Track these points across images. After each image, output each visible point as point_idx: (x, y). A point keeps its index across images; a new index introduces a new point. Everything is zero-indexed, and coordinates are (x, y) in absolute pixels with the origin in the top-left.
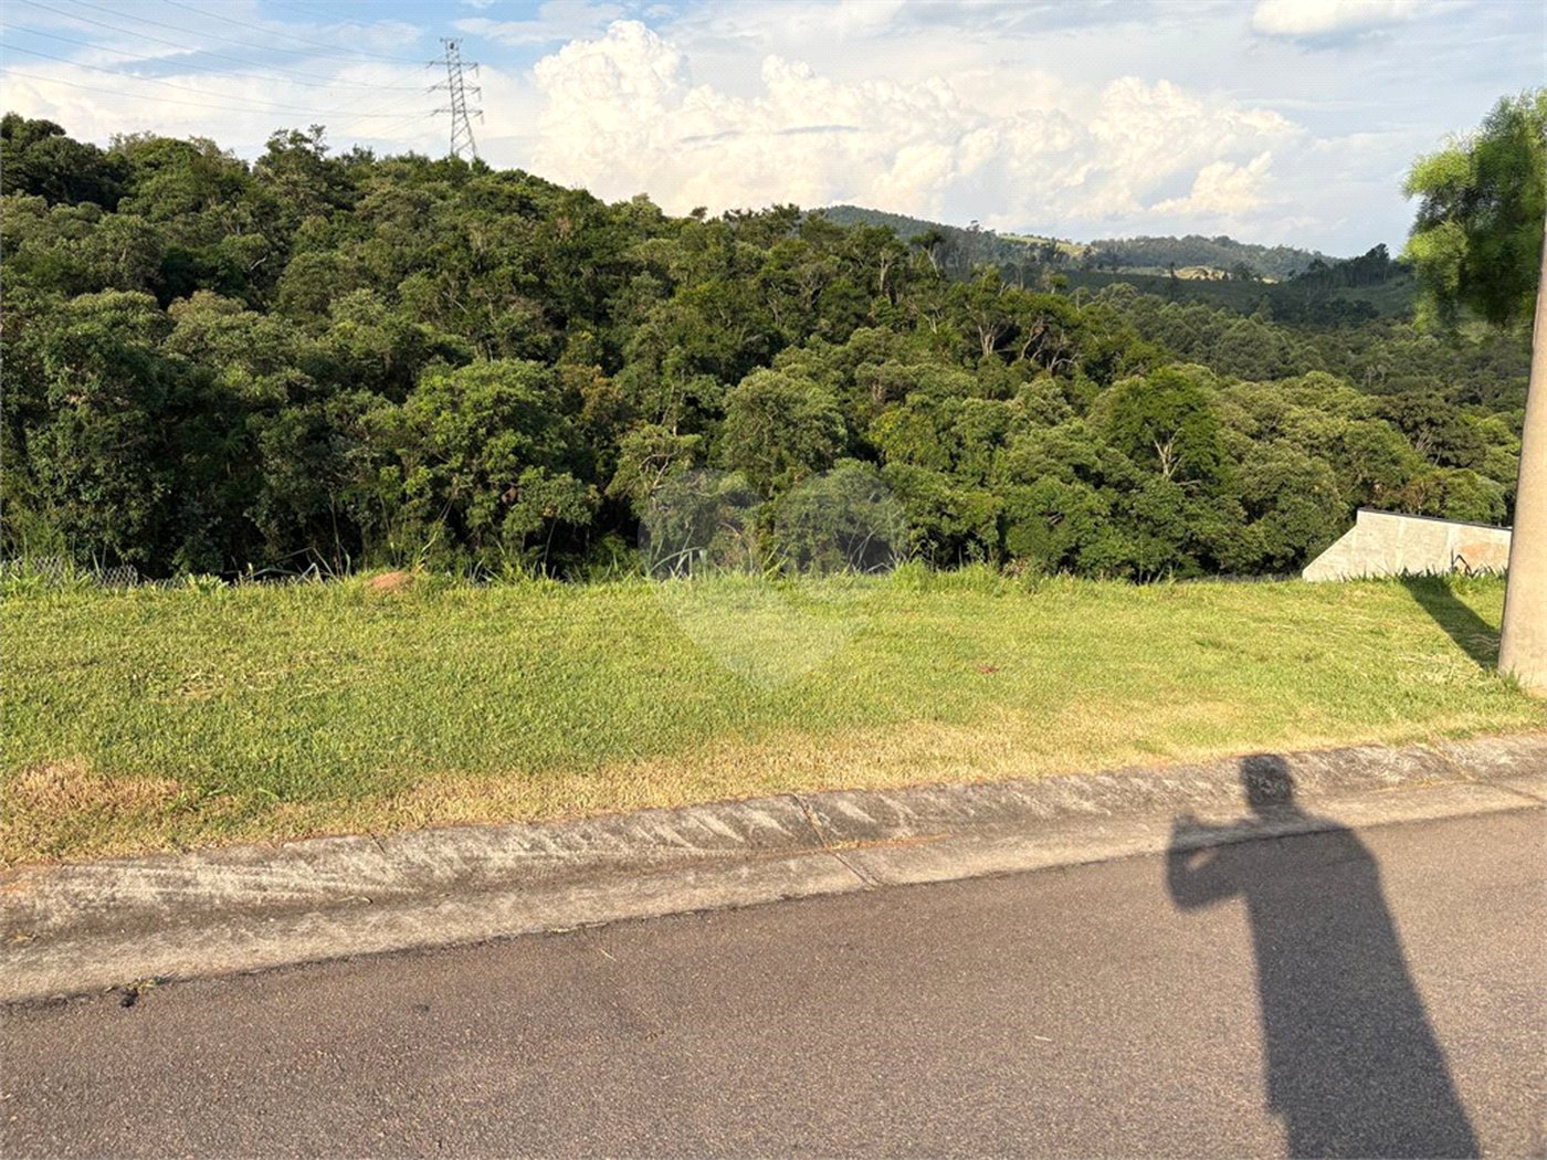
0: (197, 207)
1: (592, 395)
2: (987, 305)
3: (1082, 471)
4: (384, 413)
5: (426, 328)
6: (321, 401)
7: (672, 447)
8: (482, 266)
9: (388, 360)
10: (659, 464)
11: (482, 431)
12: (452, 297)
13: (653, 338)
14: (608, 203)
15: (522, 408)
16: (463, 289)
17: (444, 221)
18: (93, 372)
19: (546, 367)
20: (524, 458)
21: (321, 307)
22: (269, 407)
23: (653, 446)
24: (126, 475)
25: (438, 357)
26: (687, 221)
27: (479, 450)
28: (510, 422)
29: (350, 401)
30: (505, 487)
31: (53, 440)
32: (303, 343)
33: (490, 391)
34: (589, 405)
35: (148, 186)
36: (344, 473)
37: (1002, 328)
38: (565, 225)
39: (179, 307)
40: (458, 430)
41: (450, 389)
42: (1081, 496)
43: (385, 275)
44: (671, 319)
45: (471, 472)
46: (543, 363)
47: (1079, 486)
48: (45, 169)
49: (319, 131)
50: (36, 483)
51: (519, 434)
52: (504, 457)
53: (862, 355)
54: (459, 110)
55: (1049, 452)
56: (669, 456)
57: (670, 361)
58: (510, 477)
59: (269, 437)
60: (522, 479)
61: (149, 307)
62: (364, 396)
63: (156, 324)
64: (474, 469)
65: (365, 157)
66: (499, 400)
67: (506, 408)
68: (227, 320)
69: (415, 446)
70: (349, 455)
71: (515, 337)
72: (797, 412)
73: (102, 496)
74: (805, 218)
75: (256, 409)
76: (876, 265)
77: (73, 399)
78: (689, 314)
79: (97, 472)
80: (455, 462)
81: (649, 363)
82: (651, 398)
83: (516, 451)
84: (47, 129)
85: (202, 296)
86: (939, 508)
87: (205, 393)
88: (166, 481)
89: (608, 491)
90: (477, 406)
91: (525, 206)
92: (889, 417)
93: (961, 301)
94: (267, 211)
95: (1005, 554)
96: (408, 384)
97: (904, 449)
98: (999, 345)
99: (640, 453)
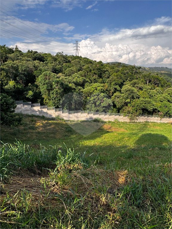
2: (148, 77)
4: (83, 90)
7: (120, 95)
8: (91, 71)
9: (82, 83)
10: (118, 98)
12: (86, 74)
13: (110, 80)
14: (104, 63)
17: (82, 64)
23: (118, 95)
26: (107, 65)
28: (102, 92)
31: (53, 93)
37: (150, 80)
38: (98, 65)
42: (169, 104)
44: (113, 78)
48: (36, 57)
49: (62, 52)
53: (135, 83)
54: (77, 50)
55: (164, 98)
56: (120, 97)
57: (112, 83)
62: (80, 87)
65: (67, 55)
67: (102, 90)
71: (95, 80)
72: (134, 91)
74: (122, 64)
76: (133, 71)
77: (56, 88)
78: (116, 77)
84: (36, 52)
85: (60, 74)
86: (153, 105)
90: (99, 90)
91: (91, 63)
92: (141, 92)
93: (145, 76)
94: (60, 63)
95: (159, 111)
96: (84, 86)
97: (143, 96)
98: (149, 82)
99: (116, 96)
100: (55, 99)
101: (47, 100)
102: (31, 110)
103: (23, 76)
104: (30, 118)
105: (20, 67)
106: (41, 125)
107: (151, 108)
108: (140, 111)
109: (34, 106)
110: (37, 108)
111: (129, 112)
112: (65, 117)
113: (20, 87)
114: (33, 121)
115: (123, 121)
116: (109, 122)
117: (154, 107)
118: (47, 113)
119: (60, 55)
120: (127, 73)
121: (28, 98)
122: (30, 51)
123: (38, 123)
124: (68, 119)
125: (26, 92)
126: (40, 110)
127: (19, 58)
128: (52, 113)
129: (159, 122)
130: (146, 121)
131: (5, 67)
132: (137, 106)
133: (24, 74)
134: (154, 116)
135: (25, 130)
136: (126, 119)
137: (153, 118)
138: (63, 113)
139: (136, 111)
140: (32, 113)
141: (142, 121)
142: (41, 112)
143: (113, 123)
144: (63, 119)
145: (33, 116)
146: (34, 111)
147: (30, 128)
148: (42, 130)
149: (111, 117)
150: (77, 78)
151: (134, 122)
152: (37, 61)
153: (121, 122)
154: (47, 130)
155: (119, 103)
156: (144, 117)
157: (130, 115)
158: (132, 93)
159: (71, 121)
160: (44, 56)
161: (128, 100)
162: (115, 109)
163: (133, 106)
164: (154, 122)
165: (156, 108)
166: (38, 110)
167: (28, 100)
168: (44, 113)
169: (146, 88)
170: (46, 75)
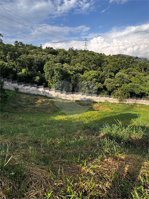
0: (64, 55)
1: (101, 74)
2: (144, 66)
4: (81, 76)
5: (85, 67)
7: (111, 81)
8: (90, 61)
9: (82, 70)
10: (109, 82)
11: (92, 78)
12: (87, 64)
13: (107, 68)
15: (96, 76)
16: (88, 63)
17: (86, 56)
18: (58, 71)
19: (97, 71)
20: (96, 81)
21: (74, 65)
22: (72, 75)
23: (109, 80)
25: (86, 70)
26: (108, 56)
27: (92, 80)
28: (95, 78)
31: (54, 78)
33: (93, 74)
35: (60, 53)
36: (78, 82)
37: (145, 68)
38: (98, 57)
39: (64, 65)
40: (90, 78)
41: (89, 74)
43: (80, 62)
44: (109, 66)
48: (52, 52)
50: (53, 81)
52: (94, 81)
53: (129, 71)
54: (86, 45)
57: (108, 71)
59: (72, 78)
60: (96, 84)
62: (79, 74)
63: (62, 66)
65: (77, 50)
66: (94, 75)
68: (68, 66)
69: (85, 79)
70: (79, 80)
71: (93, 68)
72: (124, 77)
74: (121, 55)
76: (130, 61)
78: (112, 66)
79: (58, 81)
80: (89, 81)
81: (106, 71)
82: (106, 75)
84: (52, 48)
85: (65, 64)
86: (141, 90)
87: (67, 74)
89: (103, 85)
90: (92, 76)
91: (93, 55)
92: (133, 78)
93: (140, 65)
94: (69, 55)
95: (148, 95)
96: (83, 73)
97: (135, 82)
98: (144, 70)
99: (107, 81)
100: (56, 82)
101: (50, 83)
102: (37, 91)
103: (36, 65)
104: (35, 97)
105: (35, 59)
106: (40, 102)
107: (139, 91)
108: (128, 94)
109: (39, 88)
110: (41, 89)
111: (118, 95)
112: (63, 97)
113: (30, 74)
114: (35, 99)
115: (112, 102)
116: (100, 102)
117: (142, 91)
118: (49, 93)
119: (71, 50)
120: (124, 62)
121: (36, 81)
122: (48, 47)
123: (39, 100)
124: (65, 99)
125: (34, 78)
126: (43, 90)
127: (37, 52)
128: (53, 93)
129: (147, 104)
130: (135, 103)
131: (21, 59)
132: (125, 90)
133: (37, 65)
134: (143, 99)
135: (25, 105)
136: (116, 101)
137: (142, 100)
138: (61, 93)
139: (125, 94)
140: (37, 93)
141: (130, 103)
142: (44, 92)
143: (104, 103)
144: (61, 98)
145: (38, 95)
146: (39, 91)
147: (30, 104)
148: (39, 106)
149: (101, 98)
150: (78, 67)
151: (123, 103)
152: (50, 54)
153: (111, 103)
154: (43, 106)
155: (110, 87)
156: (133, 99)
157: (119, 97)
158: (123, 79)
159: (67, 100)
160: (58, 51)
161: (118, 85)
162: (105, 92)
163: (122, 90)
164: (143, 105)
165: (144, 92)
166: (42, 91)
167: (36, 83)
168: (47, 93)
169: (139, 75)
170: (49, 64)
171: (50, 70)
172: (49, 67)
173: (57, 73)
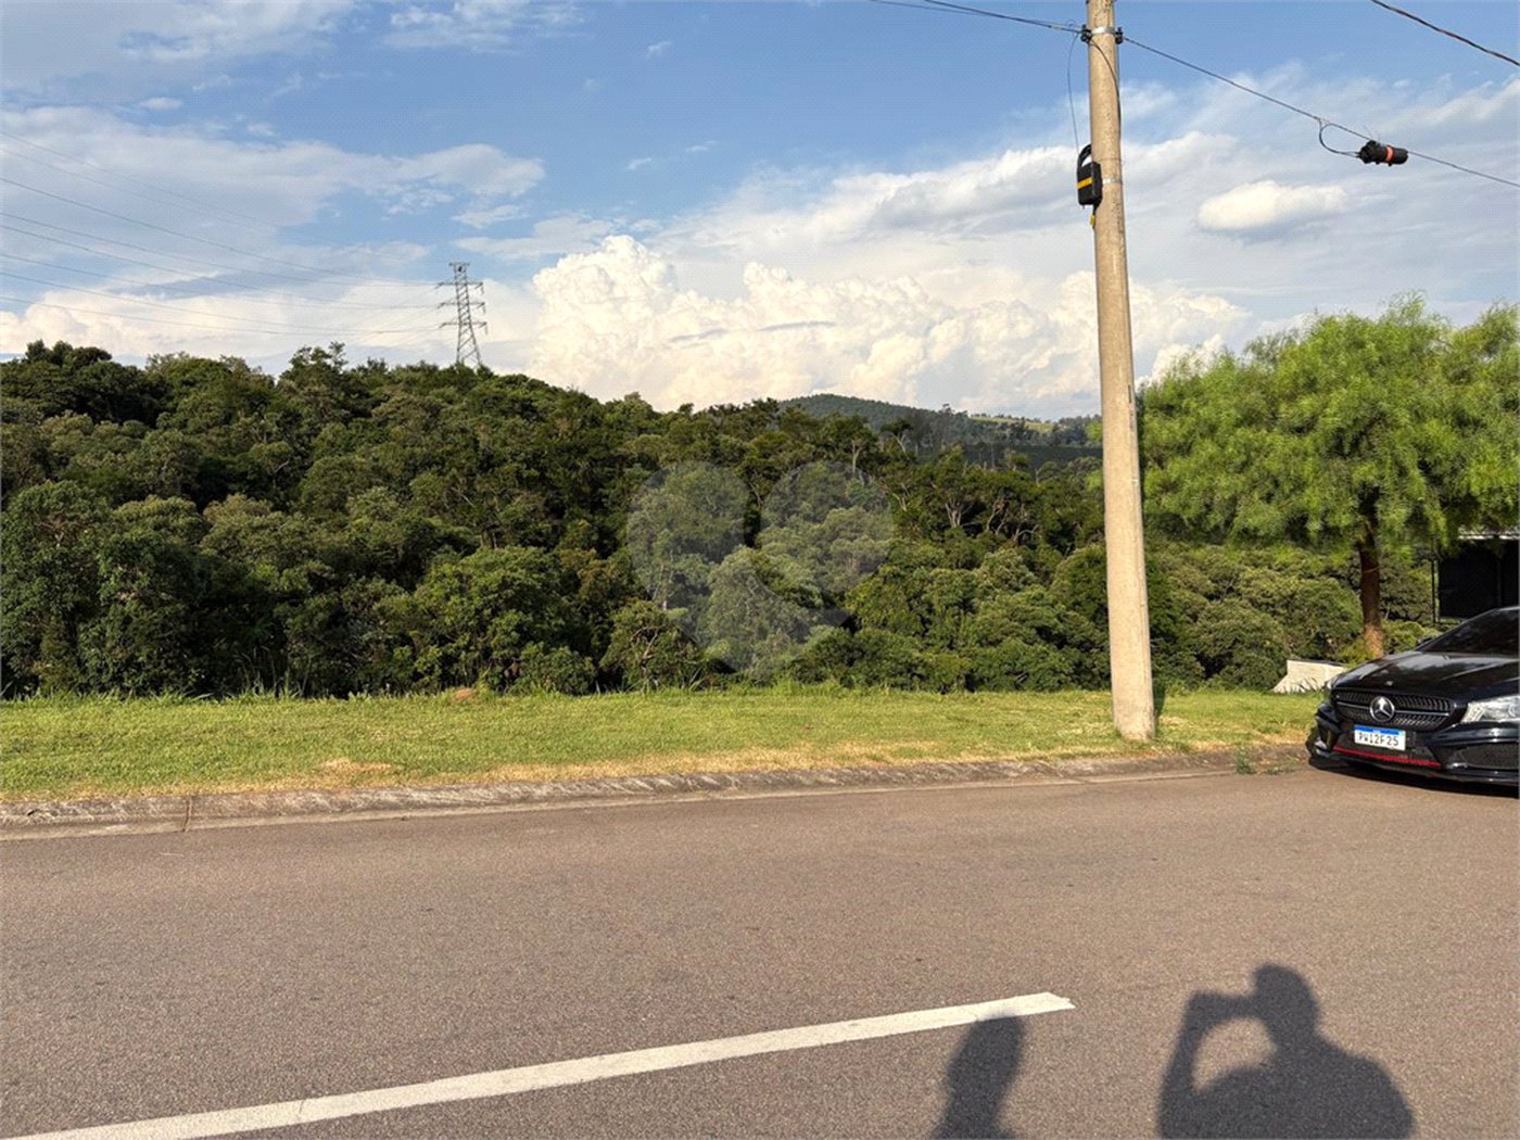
0: (228, 420)
1: (587, 576)
2: (951, 483)
3: (1044, 633)
4: (398, 600)
5: (435, 521)
6: (338, 590)
7: (661, 620)
8: (488, 463)
9: (401, 552)
10: (649, 635)
11: (487, 612)
12: (459, 492)
14: (603, 401)
15: (524, 590)
16: (470, 484)
17: (454, 424)
18: (143, 570)
19: (545, 552)
20: (525, 635)
21: (338, 506)
22: (295, 597)
23: (643, 619)
24: (166, 662)
25: (447, 547)
26: (675, 417)
27: (484, 629)
28: (511, 603)
29: (364, 590)
30: (507, 663)
31: (102, 633)
32: (324, 537)
33: (495, 576)
34: (586, 585)
35: (185, 403)
36: (360, 654)
37: (967, 504)
38: (563, 425)
39: (213, 510)
40: (466, 612)
41: (459, 576)
42: (1043, 656)
43: (397, 473)
45: (477, 649)
46: (543, 549)
47: (1040, 647)
48: (93, 391)
49: (338, 348)
50: (84, 672)
51: (521, 613)
52: (507, 634)
54: (465, 323)
55: (1012, 617)
56: (657, 628)
58: (512, 652)
59: (293, 624)
60: (524, 654)
61: (189, 512)
62: (377, 584)
63: (194, 526)
64: (480, 647)
65: (378, 368)
66: (504, 585)
67: (510, 592)
68: (257, 520)
69: (425, 627)
70: (366, 637)
71: (519, 526)
73: (144, 682)
74: (782, 409)
75: (282, 600)
76: (848, 451)
77: (124, 596)
79: (141, 659)
80: (461, 642)
83: (518, 628)
84: (96, 355)
85: (234, 500)
87: (239, 589)
88: (201, 666)
89: (602, 663)
90: (484, 590)
91: (527, 409)
94: (291, 420)
96: (419, 572)
98: (965, 519)
99: (632, 626)
119: (313, 371)
122: (50, 345)
150: (364, 518)
152: (71, 418)
155: (655, 673)
160: (175, 379)
170: (45, 512)
171: (51, 565)
172: (47, 534)
173: (129, 591)
